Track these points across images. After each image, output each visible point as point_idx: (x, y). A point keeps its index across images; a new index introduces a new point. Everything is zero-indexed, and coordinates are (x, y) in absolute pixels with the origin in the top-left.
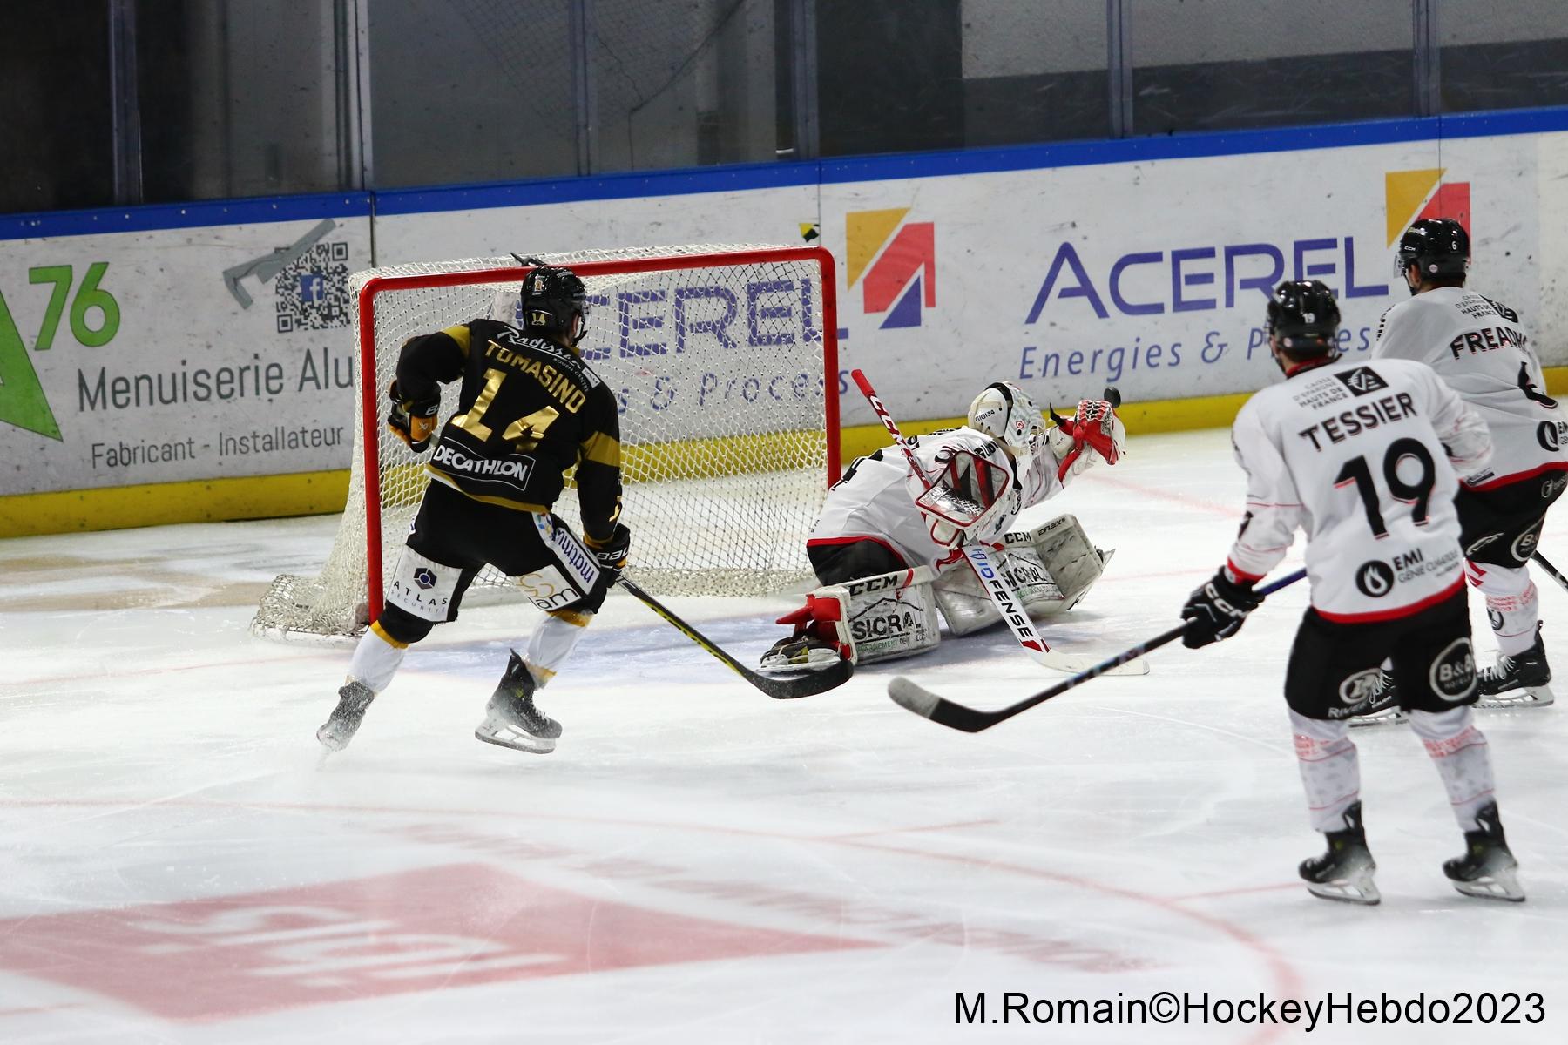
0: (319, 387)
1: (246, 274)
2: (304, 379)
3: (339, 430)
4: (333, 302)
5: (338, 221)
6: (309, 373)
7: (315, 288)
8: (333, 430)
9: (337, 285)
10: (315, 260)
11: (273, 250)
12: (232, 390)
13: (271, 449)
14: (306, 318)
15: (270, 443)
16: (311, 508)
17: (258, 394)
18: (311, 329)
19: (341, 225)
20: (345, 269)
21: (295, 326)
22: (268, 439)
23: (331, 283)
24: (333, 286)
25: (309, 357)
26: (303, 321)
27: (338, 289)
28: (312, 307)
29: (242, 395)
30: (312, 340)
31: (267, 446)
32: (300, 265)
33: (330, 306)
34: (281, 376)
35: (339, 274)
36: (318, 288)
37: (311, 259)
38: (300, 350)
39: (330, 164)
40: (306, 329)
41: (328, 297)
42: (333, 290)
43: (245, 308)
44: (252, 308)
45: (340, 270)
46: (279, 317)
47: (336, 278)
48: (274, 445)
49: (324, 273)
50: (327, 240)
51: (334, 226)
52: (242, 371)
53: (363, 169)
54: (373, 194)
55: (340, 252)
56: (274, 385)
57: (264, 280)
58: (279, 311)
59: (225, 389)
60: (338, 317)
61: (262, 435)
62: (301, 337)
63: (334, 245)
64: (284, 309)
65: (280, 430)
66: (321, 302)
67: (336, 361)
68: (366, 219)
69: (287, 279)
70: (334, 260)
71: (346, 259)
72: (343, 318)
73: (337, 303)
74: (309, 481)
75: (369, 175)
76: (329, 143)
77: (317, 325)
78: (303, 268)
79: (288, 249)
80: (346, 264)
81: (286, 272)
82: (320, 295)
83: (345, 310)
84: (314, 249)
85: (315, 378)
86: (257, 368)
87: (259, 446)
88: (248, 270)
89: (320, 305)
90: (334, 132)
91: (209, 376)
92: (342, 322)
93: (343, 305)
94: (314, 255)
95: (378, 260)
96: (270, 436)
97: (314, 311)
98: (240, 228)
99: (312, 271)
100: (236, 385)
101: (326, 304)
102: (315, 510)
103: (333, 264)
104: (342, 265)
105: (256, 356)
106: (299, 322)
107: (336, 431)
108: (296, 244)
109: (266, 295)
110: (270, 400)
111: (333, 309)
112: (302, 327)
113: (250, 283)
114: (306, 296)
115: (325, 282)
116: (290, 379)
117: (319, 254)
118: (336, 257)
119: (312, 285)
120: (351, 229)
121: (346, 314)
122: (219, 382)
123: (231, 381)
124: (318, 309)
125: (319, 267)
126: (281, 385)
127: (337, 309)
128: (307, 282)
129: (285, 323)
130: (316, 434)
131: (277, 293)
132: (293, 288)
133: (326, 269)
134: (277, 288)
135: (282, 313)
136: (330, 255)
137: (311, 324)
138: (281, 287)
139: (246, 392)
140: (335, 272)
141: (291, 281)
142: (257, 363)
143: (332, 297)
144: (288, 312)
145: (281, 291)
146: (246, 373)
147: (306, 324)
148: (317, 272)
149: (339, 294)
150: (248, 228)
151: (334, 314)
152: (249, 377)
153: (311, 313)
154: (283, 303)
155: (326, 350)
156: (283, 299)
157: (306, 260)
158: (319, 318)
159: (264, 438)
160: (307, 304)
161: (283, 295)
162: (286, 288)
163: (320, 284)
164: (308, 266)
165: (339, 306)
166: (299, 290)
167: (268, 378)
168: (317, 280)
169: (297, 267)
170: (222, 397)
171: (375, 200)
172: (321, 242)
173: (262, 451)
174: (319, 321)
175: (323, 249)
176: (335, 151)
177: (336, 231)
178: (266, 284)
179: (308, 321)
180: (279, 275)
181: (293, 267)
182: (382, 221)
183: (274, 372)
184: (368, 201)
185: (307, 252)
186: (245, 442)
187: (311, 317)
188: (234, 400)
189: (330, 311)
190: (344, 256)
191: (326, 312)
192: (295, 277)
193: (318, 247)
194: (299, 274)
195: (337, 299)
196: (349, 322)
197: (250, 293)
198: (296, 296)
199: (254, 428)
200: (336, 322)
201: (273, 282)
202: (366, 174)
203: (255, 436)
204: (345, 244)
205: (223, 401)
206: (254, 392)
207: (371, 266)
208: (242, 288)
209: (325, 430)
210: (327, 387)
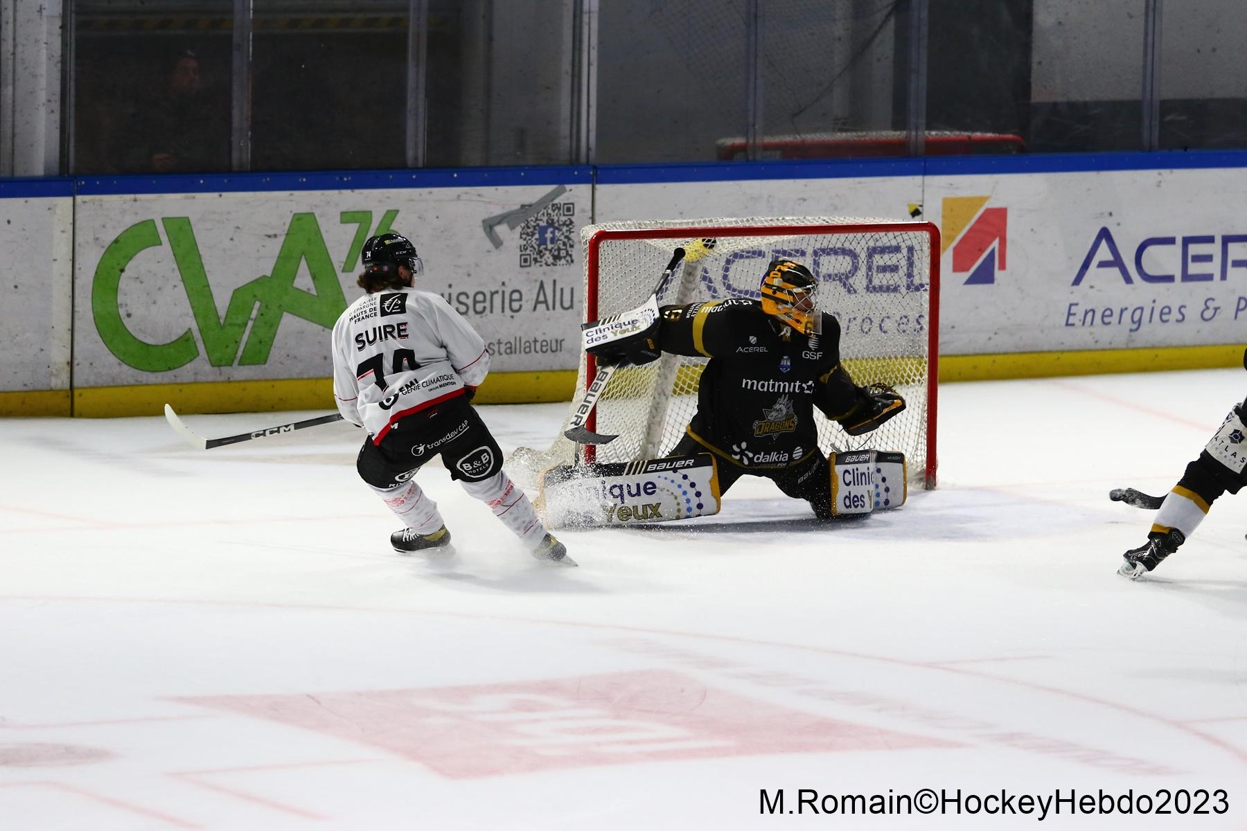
0: (548, 309)
1: (499, 223)
2: (537, 302)
3: (561, 341)
4: (561, 246)
5: (568, 187)
6: (541, 298)
7: (549, 235)
8: (557, 341)
9: (566, 234)
10: (550, 214)
11: (519, 207)
12: (485, 308)
13: (511, 353)
14: (541, 257)
15: (511, 348)
16: (538, 398)
17: (503, 311)
18: (544, 266)
19: (571, 190)
20: (571, 222)
21: (533, 262)
22: (509, 345)
23: (561, 233)
24: (563, 234)
25: (542, 286)
26: (539, 260)
27: (566, 237)
28: (546, 249)
29: (491, 312)
30: (544, 274)
31: (508, 351)
32: (539, 218)
33: (559, 249)
34: (520, 299)
35: (567, 226)
36: (551, 235)
37: (548, 214)
38: (536, 281)
39: (565, 144)
40: (541, 266)
41: (559, 242)
42: (562, 238)
43: (497, 248)
44: (502, 247)
45: (568, 223)
46: (521, 255)
47: (565, 229)
48: (513, 350)
49: (556, 225)
50: (559, 201)
51: (565, 191)
52: (492, 294)
53: (588, 149)
54: (595, 168)
55: (569, 210)
56: (516, 305)
57: (512, 228)
58: (521, 251)
59: (479, 307)
60: (565, 257)
61: (505, 342)
62: (537, 271)
63: (564, 204)
64: (526, 249)
65: (518, 339)
66: (553, 246)
67: (562, 290)
68: (590, 186)
69: (529, 228)
70: (564, 215)
71: (573, 215)
72: (568, 258)
73: (564, 247)
74: (538, 378)
75: (593, 154)
76: (565, 129)
77: (549, 263)
78: (541, 220)
79: (530, 206)
80: (573, 219)
81: (528, 222)
82: (553, 241)
83: (570, 253)
84: (550, 206)
85: (545, 302)
86: (503, 292)
87: (502, 350)
88: (501, 220)
89: (552, 248)
90: (569, 121)
91: (468, 297)
92: (567, 261)
93: (569, 249)
94: (550, 211)
95: (597, 218)
96: (511, 343)
97: (547, 253)
98: (497, 189)
99: (547, 222)
100: (487, 304)
101: (556, 247)
102: (541, 400)
103: (563, 219)
104: (569, 219)
105: (503, 284)
106: (535, 260)
107: (559, 342)
108: (536, 203)
109: (512, 239)
110: (512, 317)
111: (562, 252)
112: (538, 264)
113: (502, 230)
114: (542, 241)
115: (556, 231)
116: (527, 301)
117: (554, 211)
118: (566, 213)
119: (546, 233)
120: (578, 193)
121: (571, 256)
122: (475, 302)
123: (484, 301)
124: (551, 251)
125: (553, 220)
126: (521, 306)
127: (564, 252)
128: (543, 231)
129: (526, 260)
130: (544, 343)
131: (521, 238)
132: (533, 234)
133: (558, 221)
134: (521, 234)
135: (524, 253)
136: (561, 212)
137: (544, 262)
138: (524, 234)
139: (494, 310)
140: (564, 224)
141: (532, 230)
142: (503, 288)
143: (561, 242)
144: (528, 252)
145: (524, 236)
146: (495, 296)
147: (541, 262)
148: (551, 224)
149: (566, 240)
150: (502, 189)
151: (562, 255)
152: (497, 299)
153: (544, 254)
154: (525, 245)
155: (555, 281)
156: (525, 242)
157: (543, 214)
158: (551, 258)
159: (506, 344)
160: (542, 247)
161: (525, 239)
162: (528, 234)
163: (553, 233)
164: (545, 219)
165: (566, 249)
166: (537, 236)
167: (511, 300)
168: (550, 230)
169: (537, 219)
170: (476, 312)
171: (596, 172)
172: (556, 201)
173: (504, 355)
174: (551, 260)
175: (556, 207)
176: (568, 133)
177: (566, 195)
178: (513, 231)
179: (543, 260)
180: (523, 225)
181: (534, 219)
182: (602, 189)
183: (516, 296)
184: (591, 173)
185: (545, 208)
186: (492, 346)
187: (545, 257)
188: (486, 315)
189: (559, 253)
190: (571, 213)
191: (556, 253)
192: (534, 227)
193: (553, 205)
194: (538, 225)
195: (564, 244)
196: (572, 261)
197: (501, 236)
198: (535, 241)
199: (498, 336)
200: (563, 261)
201: (519, 229)
202: (590, 153)
203: (499, 343)
204: (573, 204)
205: (478, 316)
206: (500, 310)
207: (590, 221)
208: (496, 233)
209: (551, 341)
210: (554, 308)
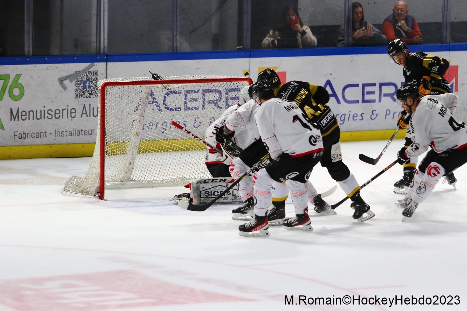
0: (87, 116)
1: (65, 79)
2: (83, 114)
3: (93, 130)
4: (93, 89)
5: (95, 64)
6: (84, 112)
7: (87, 85)
8: (91, 130)
9: (94, 84)
10: (88, 76)
11: (74, 72)
12: (60, 116)
13: (71, 135)
14: (84, 94)
15: (71, 133)
16: (83, 155)
17: (68, 118)
18: (85, 98)
19: (96, 65)
20: (97, 79)
21: (80, 96)
22: (70, 132)
23: (92, 83)
24: (93, 84)
25: (84, 107)
26: (83, 95)
27: (95, 85)
28: (86, 91)
29: (63, 118)
30: (85, 101)
31: (70, 135)
32: (83, 77)
33: (92, 91)
34: (75, 112)
35: (95, 80)
36: (88, 85)
37: (87, 75)
38: (82, 104)
39: (94, 45)
40: (84, 98)
41: (91, 88)
42: (93, 86)
43: (64, 90)
44: (67, 90)
45: (95, 79)
46: (75, 93)
47: (94, 82)
48: (72, 134)
49: (90, 80)
50: (92, 69)
51: (94, 65)
52: (63, 110)
53: (104, 47)
54: (107, 55)
55: (96, 73)
56: (73, 115)
57: (71, 82)
59: (57, 116)
60: (94, 94)
61: (68, 131)
62: (82, 100)
63: (94, 71)
64: (77, 91)
65: (74, 129)
66: (89, 89)
67: (93, 108)
68: (105, 63)
69: (78, 81)
70: (94, 76)
71: (98, 76)
72: (96, 94)
73: (94, 90)
74: (83, 146)
75: (106, 49)
76: (94, 39)
77: (87, 97)
78: (84, 78)
79: (79, 72)
80: (98, 77)
81: (78, 79)
82: (89, 87)
83: (96, 92)
84: (88, 72)
85: (86, 113)
86: (68, 109)
87: (68, 134)
88: (66, 78)
89: (89, 90)
90: (95, 35)
91: (52, 111)
92: (96, 96)
93: (96, 90)
94: (88, 74)
95: (108, 77)
97: (87, 92)
98: (64, 65)
99: (87, 79)
100: (61, 115)
101: (90, 90)
102: (84, 156)
103: (93, 77)
104: (96, 78)
105: (68, 106)
106: (82, 95)
107: (92, 130)
108: (82, 70)
109: (71, 86)
110: (72, 120)
111: (93, 92)
112: (83, 97)
113: (66, 82)
114: (84, 87)
115: (91, 83)
116: (78, 113)
117: (89, 74)
118: (94, 75)
119: (86, 84)
120: (100, 66)
121: (97, 94)
122: (55, 114)
123: (59, 113)
124: (88, 91)
125: (89, 78)
126: (75, 115)
127: (94, 92)
128: (85, 83)
129: (77, 96)
130: (86, 131)
131: (75, 86)
132: (80, 84)
133: (91, 79)
134: (75, 84)
135: (76, 92)
136: (93, 74)
137: (86, 96)
138: (77, 84)
140: (94, 80)
141: (80, 82)
142: (68, 108)
143: (93, 88)
144: (78, 92)
145: (76, 85)
146: (64, 111)
147: (84, 96)
148: (88, 80)
149: (95, 87)
150: (66, 65)
151: (93, 93)
152: (65, 112)
153: (86, 93)
154: (77, 89)
155: (90, 105)
156: (77, 88)
157: (85, 76)
158: (88, 94)
159: (69, 132)
160: (84, 90)
161: (77, 86)
162: (78, 84)
164: (85, 77)
165: (95, 91)
166: (82, 85)
167: (71, 113)
168: (88, 82)
169: (82, 78)
170: (56, 118)
171: (108, 57)
172: (90, 70)
173: (68, 136)
174: (88, 95)
177: (94, 67)
178: (72, 83)
179: (85, 95)
180: (76, 80)
181: (81, 78)
182: (110, 64)
183: (73, 111)
184: (106, 58)
185: (85, 73)
186: (63, 133)
187: (86, 94)
188: (60, 119)
189: (92, 92)
190: (97, 75)
191: (90, 92)
192: (81, 81)
193: (89, 72)
194: (82, 80)
195: (94, 88)
196: (98, 96)
197: (66, 85)
198: (81, 87)
199: (65, 129)
200: (94, 96)
201: (74, 82)
202: (105, 49)
203: (66, 131)
204: (98, 71)
205: (56, 119)
206: (67, 117)
207: (105, 78)
208: (64, 84)
209: (89, 130)
210: (90, 116)
